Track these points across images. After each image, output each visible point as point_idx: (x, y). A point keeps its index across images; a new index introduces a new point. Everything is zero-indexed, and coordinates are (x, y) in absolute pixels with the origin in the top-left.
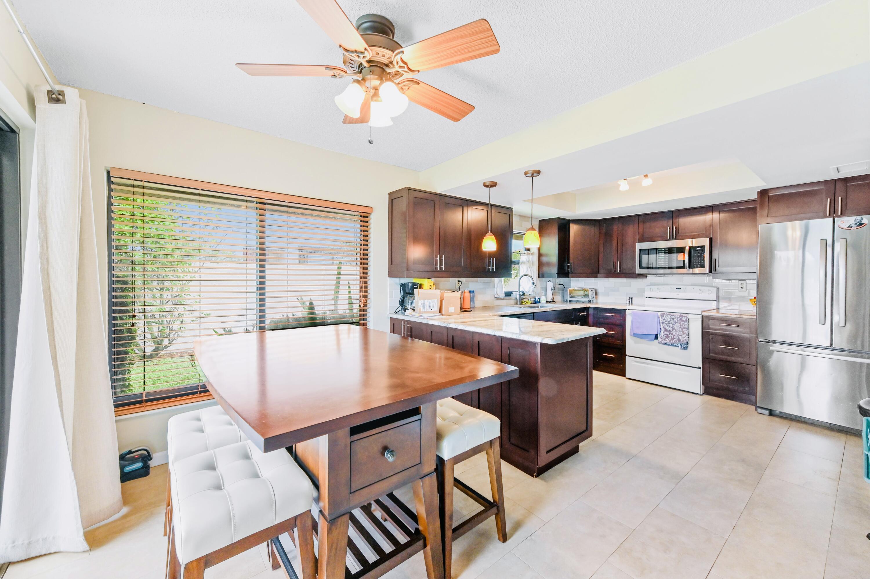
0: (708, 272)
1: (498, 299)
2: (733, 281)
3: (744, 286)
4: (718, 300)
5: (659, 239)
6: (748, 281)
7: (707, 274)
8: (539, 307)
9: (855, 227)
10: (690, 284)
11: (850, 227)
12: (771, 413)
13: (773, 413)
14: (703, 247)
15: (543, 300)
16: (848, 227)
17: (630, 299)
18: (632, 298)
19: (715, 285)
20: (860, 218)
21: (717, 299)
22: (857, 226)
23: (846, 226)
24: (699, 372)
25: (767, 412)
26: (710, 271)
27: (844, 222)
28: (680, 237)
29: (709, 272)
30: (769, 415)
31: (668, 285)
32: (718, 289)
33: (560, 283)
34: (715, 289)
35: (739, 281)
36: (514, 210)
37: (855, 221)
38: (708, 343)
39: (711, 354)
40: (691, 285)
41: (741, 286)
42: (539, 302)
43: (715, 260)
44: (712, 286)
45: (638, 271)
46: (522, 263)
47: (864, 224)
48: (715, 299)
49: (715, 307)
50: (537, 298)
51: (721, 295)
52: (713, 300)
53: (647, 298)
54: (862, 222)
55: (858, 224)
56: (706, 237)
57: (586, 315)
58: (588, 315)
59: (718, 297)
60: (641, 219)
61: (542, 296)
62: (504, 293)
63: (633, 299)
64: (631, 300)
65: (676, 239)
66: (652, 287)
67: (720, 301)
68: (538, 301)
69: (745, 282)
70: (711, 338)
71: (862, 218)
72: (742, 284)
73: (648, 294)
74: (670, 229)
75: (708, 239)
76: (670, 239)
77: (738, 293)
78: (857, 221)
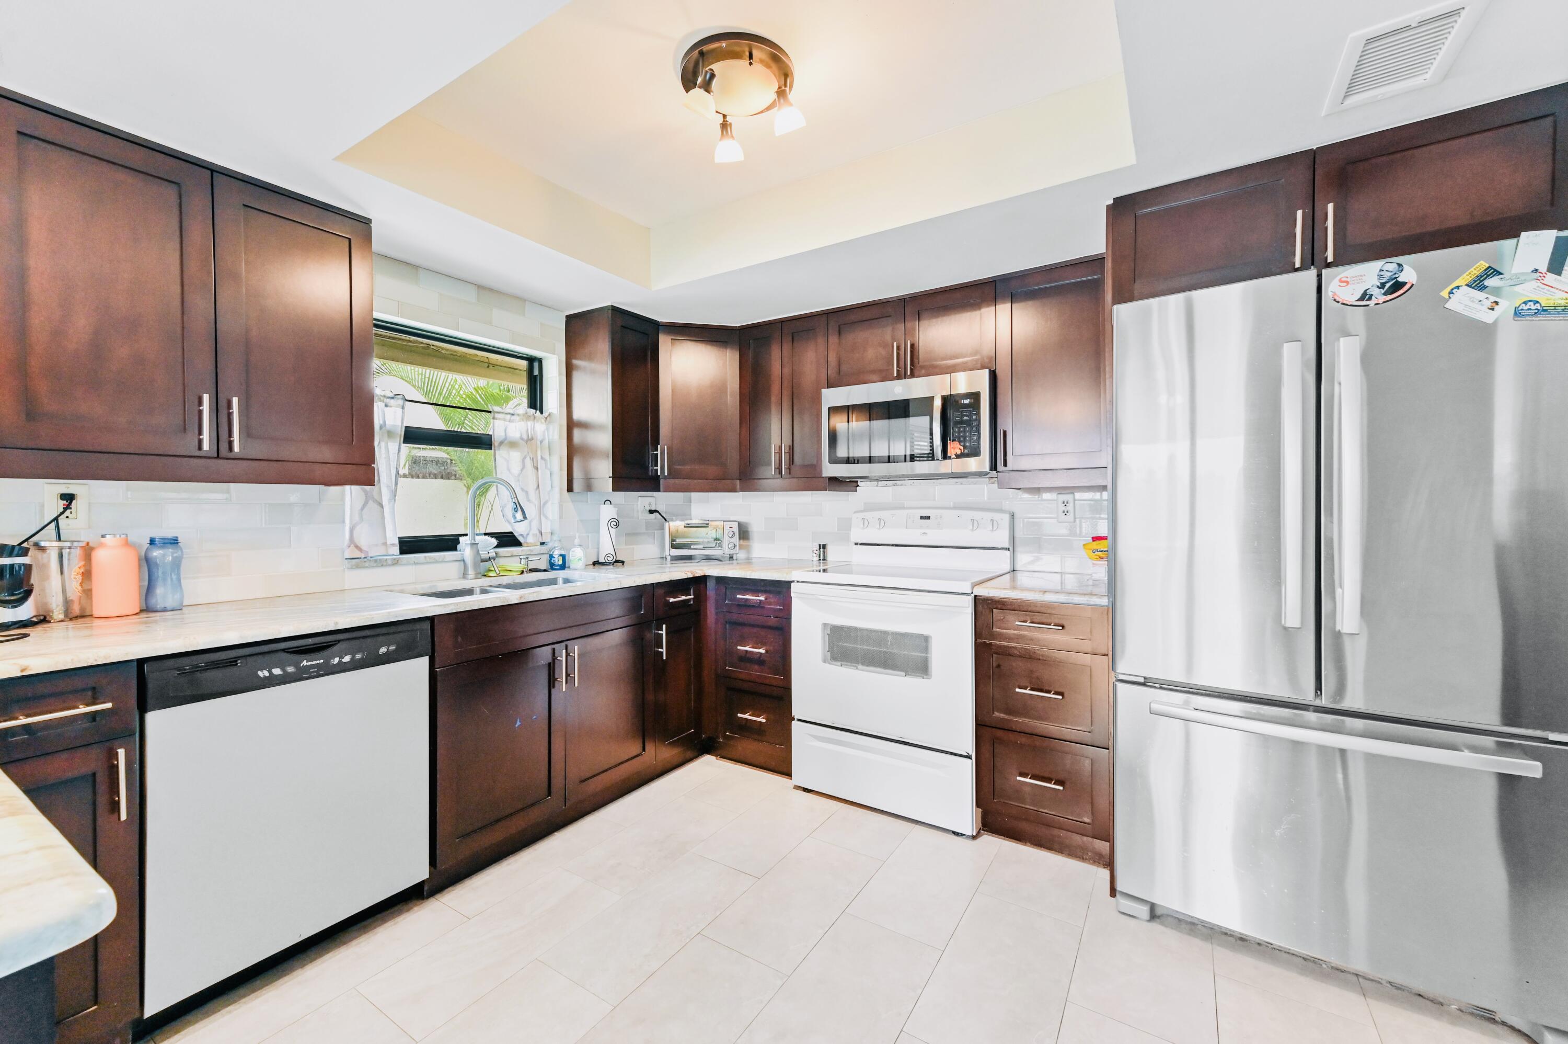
0: (987, 469)
1: (360, 561)
2: (1046, 496)
3: (1070, 507)
4: (1012, 548)
5: (874, 377)
6: (1078, 495)
7: (987, 474)
8: (560, 581)
9: (1379, 296)
10: (952, 505)
11: (1366, 296)
12: (1154, 914)
13: (1159, 912)
14: (976, 396)
15: (578, 557)
16: (1359, 300)
17: (820, 548)
18: (824, 546)
19: (1007, 505)
20: (1396, 265)
21: (1010, 544)
22: (1385, 294)
23: (1351, 295)
24: (968, 768)
25: (1144, 911)
26: (994, 467)
27: (1347, 282)
28: (923, 371)
29: (991, 469)
30: (1149, 921)
31: (904, 508)
32: (1013, 516)
33: (653, 508)
34: (1007, 517)
35: (1060, 496)
36: (373, 225)
37: (1380, 276)
38: (990, 678)
39: (997, 714)
40: (955, 508)
41: (1064, 508)
42: (563, 567)
43: (1005, 433)
44: (1001, 511)
45: (830, 470)
46: (501, 443)
47: (1404, 284)
48: (1007, 546)
49: (1007, 567)
50: (556, 553)
51: (1019, 534)
52: (1003, 549)
53: (859, 546)
54: (1400, 279)
55: (1388, 285)
56: (983, 367)
57: (693, 599)
58: (701, 598)
59: (1013, 539)
60: (832, 324)
61: (574, 546)
62: (397, 542)
63: (829, 548)
64: (822, 550)
65: (912, 375)
66: (868, 515)
67: (1019, 549)
68: (560, 562)
69: (1071, 496)
70: (994, 665)
71: (1400, 265)
72: (1065, 503)
73: (858, 534)
74: (898, 348)
75: (986, 373)
76: (899, 377)
77: (1055, 527)
78: (1387, 275)
